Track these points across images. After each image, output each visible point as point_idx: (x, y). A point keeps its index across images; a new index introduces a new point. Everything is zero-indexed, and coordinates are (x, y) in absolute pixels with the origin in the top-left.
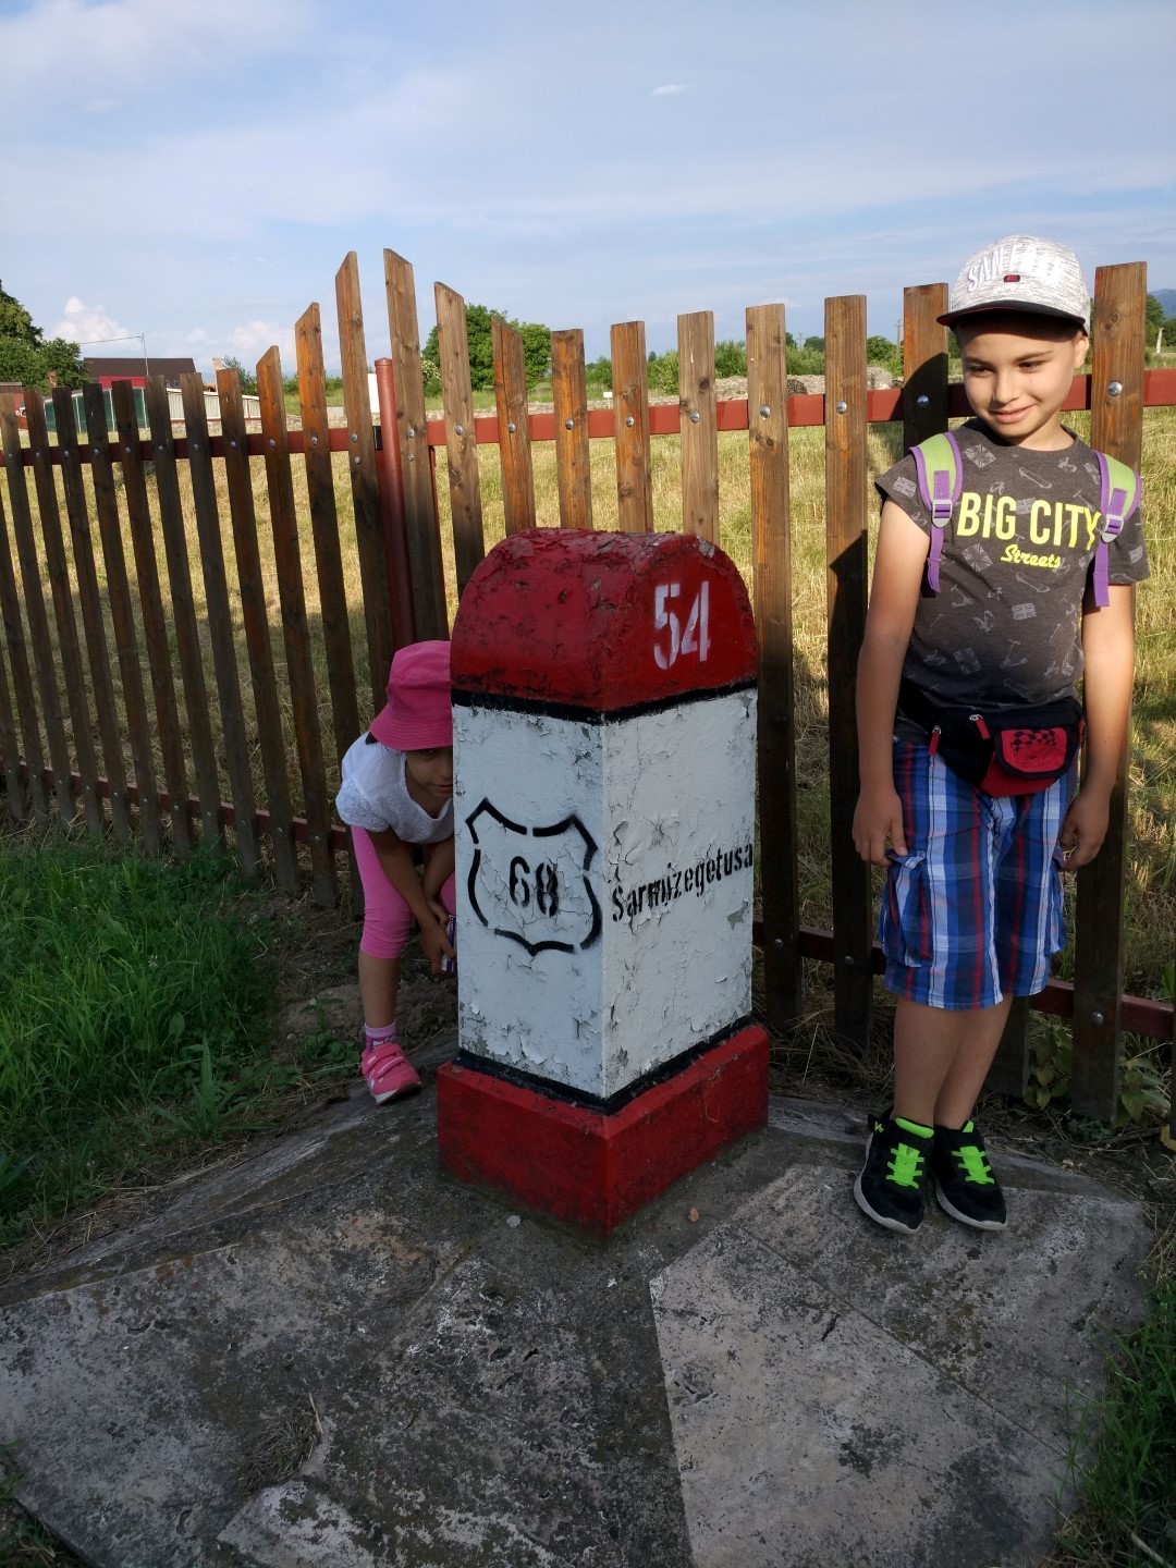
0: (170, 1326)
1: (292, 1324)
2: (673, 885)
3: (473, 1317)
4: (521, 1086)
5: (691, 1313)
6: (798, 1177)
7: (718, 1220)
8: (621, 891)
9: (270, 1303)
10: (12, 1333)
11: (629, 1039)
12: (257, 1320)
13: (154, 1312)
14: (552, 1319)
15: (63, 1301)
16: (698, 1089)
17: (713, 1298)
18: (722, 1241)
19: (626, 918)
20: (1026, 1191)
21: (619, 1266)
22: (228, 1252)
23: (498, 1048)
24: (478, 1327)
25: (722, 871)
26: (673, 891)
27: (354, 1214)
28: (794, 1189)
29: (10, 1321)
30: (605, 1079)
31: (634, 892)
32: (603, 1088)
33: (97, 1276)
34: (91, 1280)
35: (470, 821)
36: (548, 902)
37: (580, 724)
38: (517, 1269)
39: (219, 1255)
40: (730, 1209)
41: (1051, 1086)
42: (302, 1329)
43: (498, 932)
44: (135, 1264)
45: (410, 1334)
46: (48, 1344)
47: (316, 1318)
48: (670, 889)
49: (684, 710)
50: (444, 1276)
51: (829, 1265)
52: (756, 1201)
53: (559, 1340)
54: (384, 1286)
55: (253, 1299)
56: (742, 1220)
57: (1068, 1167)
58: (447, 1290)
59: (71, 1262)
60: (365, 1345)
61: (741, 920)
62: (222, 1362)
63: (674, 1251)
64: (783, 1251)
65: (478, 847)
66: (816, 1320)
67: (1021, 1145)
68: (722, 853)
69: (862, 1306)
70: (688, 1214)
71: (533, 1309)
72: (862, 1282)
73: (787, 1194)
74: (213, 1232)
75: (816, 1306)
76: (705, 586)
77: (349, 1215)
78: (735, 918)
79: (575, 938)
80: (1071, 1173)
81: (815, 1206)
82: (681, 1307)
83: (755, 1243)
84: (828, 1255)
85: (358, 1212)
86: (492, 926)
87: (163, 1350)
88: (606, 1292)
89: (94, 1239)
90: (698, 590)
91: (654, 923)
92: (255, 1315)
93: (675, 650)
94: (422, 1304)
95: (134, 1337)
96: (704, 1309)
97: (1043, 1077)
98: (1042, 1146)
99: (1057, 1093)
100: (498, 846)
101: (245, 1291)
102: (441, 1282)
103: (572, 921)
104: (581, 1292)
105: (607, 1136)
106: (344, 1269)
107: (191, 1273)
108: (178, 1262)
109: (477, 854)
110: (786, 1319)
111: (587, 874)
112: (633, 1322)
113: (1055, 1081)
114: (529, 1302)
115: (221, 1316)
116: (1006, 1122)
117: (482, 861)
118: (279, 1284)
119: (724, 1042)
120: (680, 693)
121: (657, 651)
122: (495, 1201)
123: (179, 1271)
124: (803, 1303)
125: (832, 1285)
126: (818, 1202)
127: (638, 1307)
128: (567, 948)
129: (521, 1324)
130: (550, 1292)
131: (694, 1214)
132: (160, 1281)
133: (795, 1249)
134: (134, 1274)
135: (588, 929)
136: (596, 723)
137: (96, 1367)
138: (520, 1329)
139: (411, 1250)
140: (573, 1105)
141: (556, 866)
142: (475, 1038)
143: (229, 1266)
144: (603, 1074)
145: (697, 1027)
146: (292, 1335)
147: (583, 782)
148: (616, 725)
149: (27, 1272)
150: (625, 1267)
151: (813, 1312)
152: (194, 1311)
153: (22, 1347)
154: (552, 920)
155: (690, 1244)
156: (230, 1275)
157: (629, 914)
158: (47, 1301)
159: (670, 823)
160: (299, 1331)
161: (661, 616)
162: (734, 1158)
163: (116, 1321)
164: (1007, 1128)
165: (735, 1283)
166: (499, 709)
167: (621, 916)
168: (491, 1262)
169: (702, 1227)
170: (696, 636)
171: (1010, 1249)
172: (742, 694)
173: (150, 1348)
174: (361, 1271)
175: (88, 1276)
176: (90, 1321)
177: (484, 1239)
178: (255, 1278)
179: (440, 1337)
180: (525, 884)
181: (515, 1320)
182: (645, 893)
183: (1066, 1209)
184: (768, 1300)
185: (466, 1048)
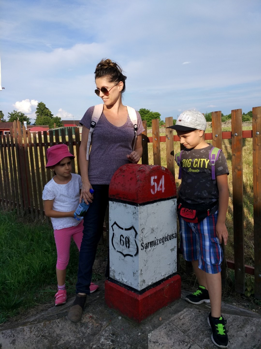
0: (44, 337)
1: (70, 338)
2: (156, 242)
3: (108, 340)
4: (122, 287)
5: (157, 342)
6: (187, 311)
7: (166, 320)
8: (143, 243)
9: (66, 333)
10: (12, 335)
11: (145, 277)
12: (63, 337)
13: (41, 333)
14: (126, 342)
15: (23, 329)
16: (163, 289)
17: (163, 339)
18: (166, 325)
19: (145, 250)
20: (242, 317)
21: (142, 330)
22: (59, 321)
23: (117, 278)
24: (109, 342)
25: (169, 239)
26: (156, 244)
27: (86, 314)
28: (185, 314)
29: (12, 332)
30: (139, 286)
31: (146, 244)
32: (139, 288)
33: (31, 324)
34: (30, 325)
35: (112, 226)
36: (128, 245)
37: (134, 206)
38: (119, 329)
39: (57, 321)
40: (169, 318)
41: (251, 291)
42: (72, 339)
43: (117, 251)
44: (39, 322)
45: (94, 343)
46: (19, 339)
47: (75, 337)
48: (155, 243)
49: (159, 203)
50: (103, 330)
51: (191, 333)
52: (176, 316)
53: (126, 347)
54: (90, 331)
55: (62, 332)
56: (172, 321)
57: (254, 311)
58: (103, 333)
59: (26, 320)
60: (84, 344)
61: (174, 250)
62: (54, 346)
63: (155, 327)
64: (181, 329)
65: (114, 232)
66: (186, 346)
67: (243, 305)
68: (169, 235)
69: (198, 343)
70: (159, 319)
71: (122, 339)
72: (199, 337)
73: (183, 315)
74: (56, 316)
75: (187, 342)
76: (163, 176)
77: (85, 314)
78: (172, 250)
79: (133, 254)
80: (254, 313)
81: (190, 318)
82: (155, 341)
83: (174, 326)
84: (191, 330)
85: (87, 313)
86: (116, 250)
87: (42, 342)
88: (138, 336)
89: (32, 315)
90: (162, 177)
91: (152, 251)
92: (62, 336)
93: (156, 190)
94: (98, 336)
95: (37, 338)
96: (160, 341)
97: (249, 289)
98: (248, 306)
99: (252, 293)
100: (118, 232)
101: (61, 330)
102: (103, 331)
103: (132, 250)
104: (132, 336)
105: (139, 299)
106: (82, 327)
107: (50, 325)
108: (48, 322)
109: (114, 233)
110: (179, 345)
111: (135, 239)
112: (143, 344)
113: (252, 290)
114: (121, 337)
115: (55, 335)
116: (240, 300)
117: (114, 235)
118: (68, 329)
119: (170, 278)
120: (157, 199)
121: (152, 190)
122: (116, 313)
123: (48, 324)
124: (184, 341)
125: (191, 337)
126: (191, 317)
127: (145, 340)
128: (131, 256)
129: (118, 342)
130: (126, 335)
131: (160, 319)
132: (44, 326)
133: (184, 328)
134: (38, 324)
135: (136, 252)
136: (137, 206)
137: (28, 344)
138: (118, 343)
139: (97, 323)
140: (133, 292)
141: (129, 237)
142: (113, 275)
143: (58, 324)
144: (139, 285)
145: (163, 275)
146: (69, 341)
147: (135, 219)
148: (142, 206)
149: (17, 322)
150: (143, 331)
151: (186, 344)
152: (50, 334)
153: (13, 339)
154: (128, 249)
155: (159, 326)
156: (58, 326)
157: (145, 249)
158: (20, 329)
159: (155, 228)
160: (71, 340)
161: (152, 183)
162: (172, 306)
163: (34, 334)
164: (240, 301)
165: (168, 335)
166: (118, 202)
167: (143, 249)
168: (114, 327)
169: (162, 322)
170: (161, 187)
171: (236, 331)
172: (173, 199)
173: (39, 341)
174: (86, 327)
175: (29, 324)
176: (28, 334)
177: (113, 322)
178: (63, 327)
179: (101, 344)
180: (123, 241)
181: (117, 341)
182: (149, 244)
183: (251, 321)
184: (175, 340)
185: (111, 277)
